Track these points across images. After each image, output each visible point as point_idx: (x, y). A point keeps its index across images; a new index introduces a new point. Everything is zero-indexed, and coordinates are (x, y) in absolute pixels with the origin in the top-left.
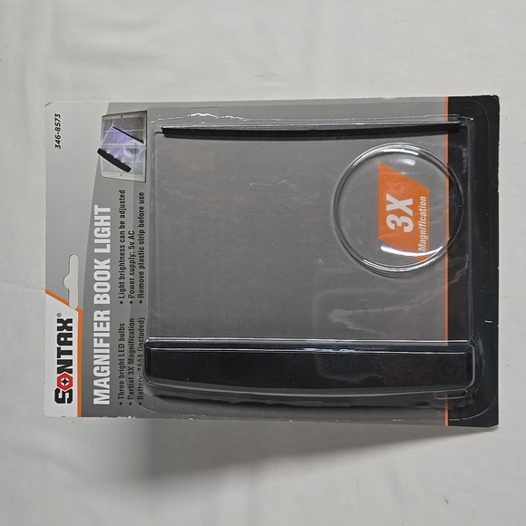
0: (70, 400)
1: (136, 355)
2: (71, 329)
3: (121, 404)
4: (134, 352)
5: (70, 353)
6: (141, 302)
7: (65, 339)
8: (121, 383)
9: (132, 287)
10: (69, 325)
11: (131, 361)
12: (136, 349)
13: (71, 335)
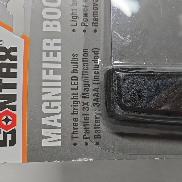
0: (13, 143)
1: (91, 88)
2: (15, 58)
3: (75, 144)
4: (89, 85)
5: (14, 86)
6: (95, 31)
7: (8, 70)
8: (75, 120)
9: (86, 15)
10: (13, 54)
11: (85, 96)
12: (90, 82)
13: (15, 66)
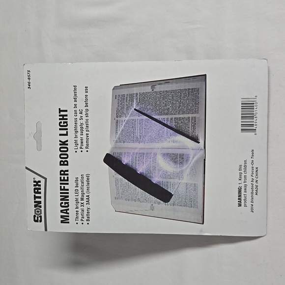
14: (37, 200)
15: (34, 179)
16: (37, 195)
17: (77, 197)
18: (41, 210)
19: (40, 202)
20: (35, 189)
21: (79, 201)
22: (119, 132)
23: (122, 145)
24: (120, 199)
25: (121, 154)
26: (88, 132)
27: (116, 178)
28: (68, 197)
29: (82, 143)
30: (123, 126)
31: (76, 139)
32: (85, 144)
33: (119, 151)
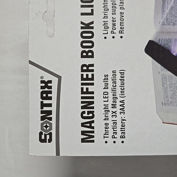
14: (45, 109)
15: (42, 77)
16: (45, 102)
17: (106, 103)
18: (51, 124)
19: (50, 112)
20: (42, 93)
21: (110, 108)
22: (167, 11)
23: (171, 28)
24: (169, 104)
25: (170, 40)
26: (122, 11)
27: (163, 75)
28: (93, 103)
29: (114, 25)
30: (172, 3)
31: (106, 20)
32: (118, 27)
33: (167, 37)
